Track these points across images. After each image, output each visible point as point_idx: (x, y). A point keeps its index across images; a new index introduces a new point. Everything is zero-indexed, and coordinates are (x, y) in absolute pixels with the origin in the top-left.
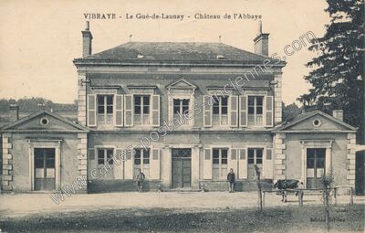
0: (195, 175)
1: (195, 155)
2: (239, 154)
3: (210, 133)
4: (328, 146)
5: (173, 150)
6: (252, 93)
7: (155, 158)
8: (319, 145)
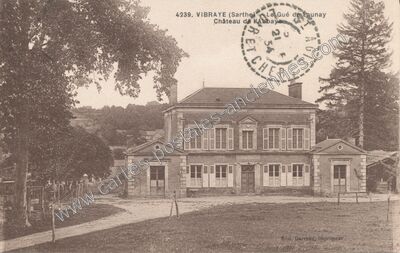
0: (257, 182)
1: (257, 171)
2: (287, 169)
3: (267, 154)
4: (347, 163)
5: (243, 166)
6: (295, 127)
7: (231, 172)
8: (342, 163)
